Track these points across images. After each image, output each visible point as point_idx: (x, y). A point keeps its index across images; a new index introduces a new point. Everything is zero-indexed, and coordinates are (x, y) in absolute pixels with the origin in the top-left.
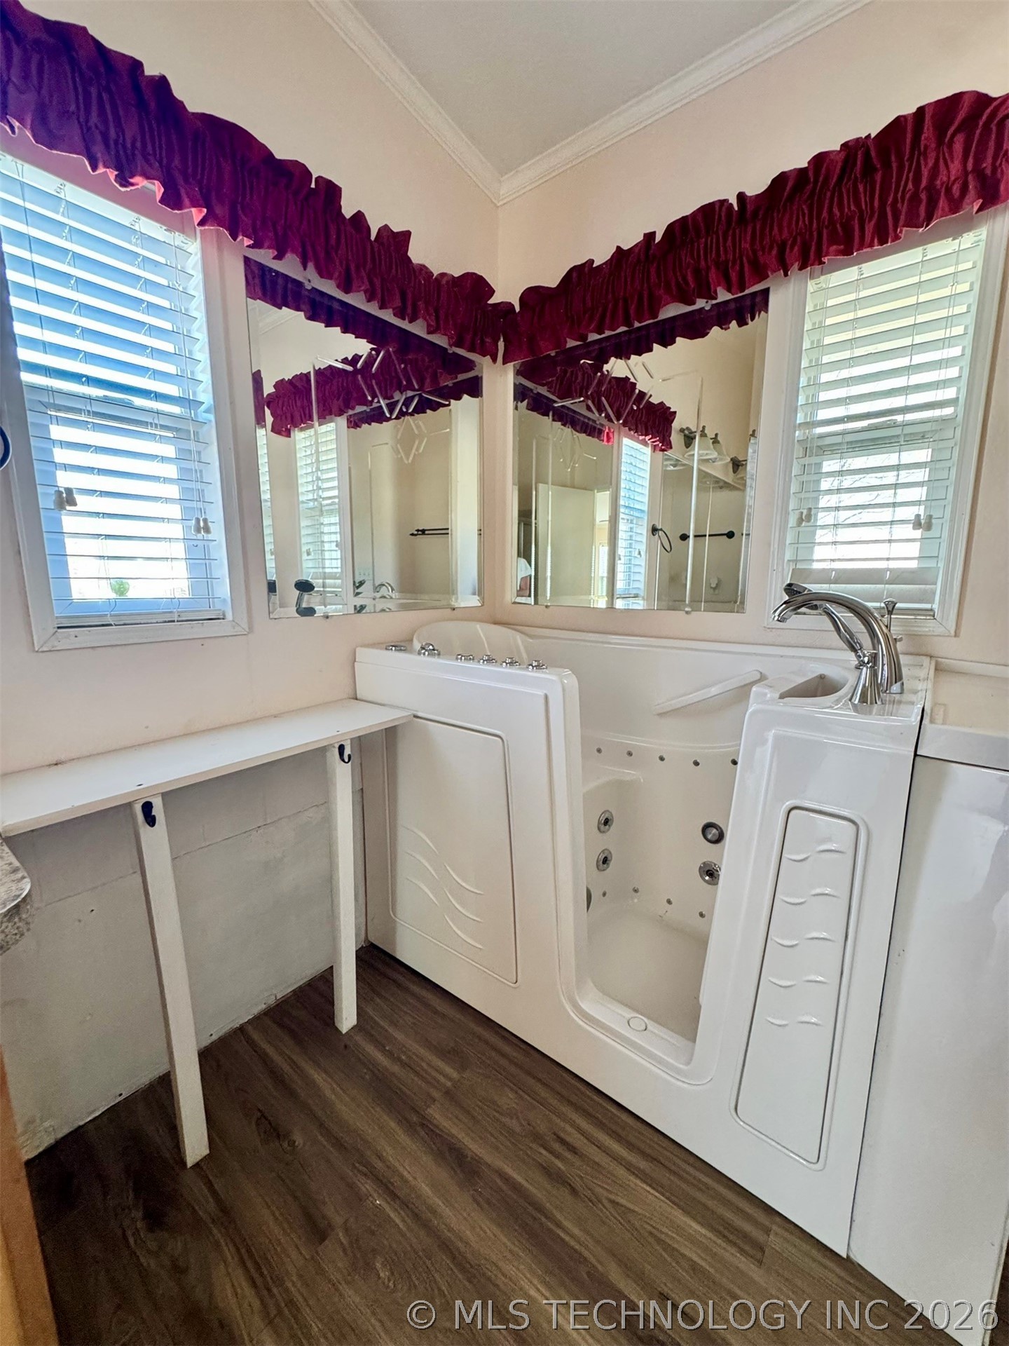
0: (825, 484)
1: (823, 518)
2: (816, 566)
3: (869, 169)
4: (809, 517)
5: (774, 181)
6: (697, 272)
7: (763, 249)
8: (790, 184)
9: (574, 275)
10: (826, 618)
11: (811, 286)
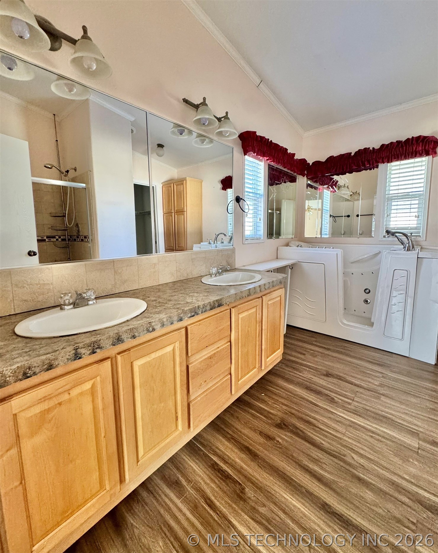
0: (393, 207)
1: (392, 215)
2: (391, 226)
3: (402, 146)
4: (390, 215)
5: (381, 146)
6: (362, 162)
7: (378, 158)
8: (385, 147)
9: (329, 159)
10: (396, 238)
11: (389, 164)
